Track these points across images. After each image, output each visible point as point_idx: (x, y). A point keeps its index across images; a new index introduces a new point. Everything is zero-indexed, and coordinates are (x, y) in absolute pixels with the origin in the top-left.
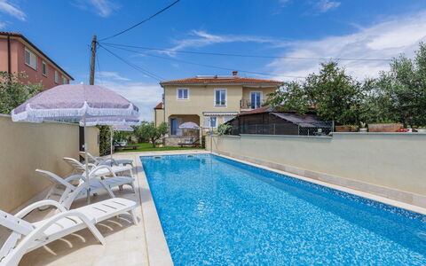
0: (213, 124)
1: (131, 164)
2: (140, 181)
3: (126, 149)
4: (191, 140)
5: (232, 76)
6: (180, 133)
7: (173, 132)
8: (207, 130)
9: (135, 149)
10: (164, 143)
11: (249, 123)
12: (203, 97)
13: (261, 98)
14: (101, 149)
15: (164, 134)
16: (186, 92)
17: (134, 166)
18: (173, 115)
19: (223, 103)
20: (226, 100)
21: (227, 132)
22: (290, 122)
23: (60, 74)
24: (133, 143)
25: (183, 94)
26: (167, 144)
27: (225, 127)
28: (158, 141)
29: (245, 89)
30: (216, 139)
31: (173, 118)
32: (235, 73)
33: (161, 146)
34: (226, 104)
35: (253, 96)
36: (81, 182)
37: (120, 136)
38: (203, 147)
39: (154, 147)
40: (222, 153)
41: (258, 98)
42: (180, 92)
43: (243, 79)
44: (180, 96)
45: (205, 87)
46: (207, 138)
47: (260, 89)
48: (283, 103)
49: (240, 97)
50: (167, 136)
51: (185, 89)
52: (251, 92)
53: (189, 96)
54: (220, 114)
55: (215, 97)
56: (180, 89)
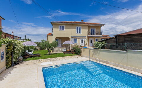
6: (60, 46)
12: (71, 30)
16: (63, 27)
18: (57, 38)
19: (80, 32)
25: (62, 28)
29: (89, 27)
32: (82, 21)
34: (81, 33)
35: (92, 30)
41: (94, 31)
42: (60, 27)
44: (60, 29)
46: (82, 49)
47: (95, 27)
49: (87, 30)
51: (63, 25)
52: (91, 28)
53: (64, 29)
54: (79, 37)
55: (76, 30)
56: (61, 25)
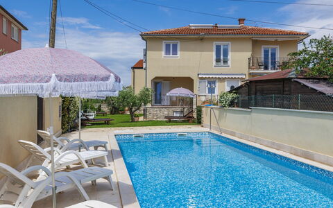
0: (212, 91)
1: (104, 147)
2: (118, 172)
3: (95, 124)
4: (182, 112)
5: (236, 25)
6: (166, 102)
7: (158, 101)
8: (203, 99)
9: (107, 123)
10: (145, 115)
11: (262, 92)
12: (198, 54)
13: (278, 56)
14: (63, 124)
15: (145, 104)
16: (175, 47)
17: (109, 149)
18: (156, 78)
19: (225, 62)
20: (229, 57)
21: (232, 104)
22: (321, 93)
23: (9, 23)
24: (104, 114)
25: (171, 49)
26: (150, 117)
27: (230, 97)
28: (137, 113)
29: (256, 43)
30: (217, 112)
31: (158, 82)
32: (241, 21)
33: (141, 119)
34: (229, 63)
35: (266, 52)
36: (42, 174)
37: (87, 105)
38: (199, 122)
39: (133, 121)
40: (226, 132)
41: (274, 55)
42: (168, 46)
43: (252, 29)
44: (167, 52)
45: (202, 39)
46: (204, 109)
47: (276, 42)
48: (311, 66)
49: (249, 54)
50: (149, 105)
51: (175, 42)
52: (263, 47)
53: (179, 52)
54: (220, 76)
55: (214, 53)
56: (168, 42)
